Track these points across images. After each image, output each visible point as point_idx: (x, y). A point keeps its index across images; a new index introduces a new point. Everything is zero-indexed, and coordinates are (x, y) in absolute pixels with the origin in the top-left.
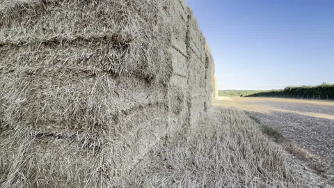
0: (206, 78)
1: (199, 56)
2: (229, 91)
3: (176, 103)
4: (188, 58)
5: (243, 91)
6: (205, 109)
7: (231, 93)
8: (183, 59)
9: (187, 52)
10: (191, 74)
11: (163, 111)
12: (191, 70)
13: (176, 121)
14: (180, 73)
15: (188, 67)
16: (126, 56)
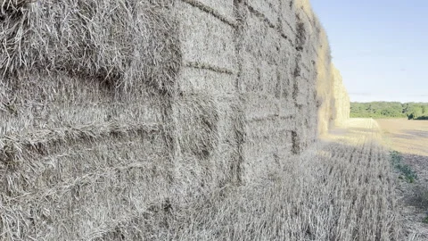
0: (296, 73)
1: (274, 22)
2: (381, 104)
3: (200, 131)
4: (237, 28)
5: (416, 105)
6: (295, 148)
7: (384, 110)
8: (224, 32)
9: (237, 15)
10: (248, 65)
11: (159, 147)
12: (247, 56)
13: (198, 172)
14: (215, 64)
15: (238, 49)
16: (20, 33)
